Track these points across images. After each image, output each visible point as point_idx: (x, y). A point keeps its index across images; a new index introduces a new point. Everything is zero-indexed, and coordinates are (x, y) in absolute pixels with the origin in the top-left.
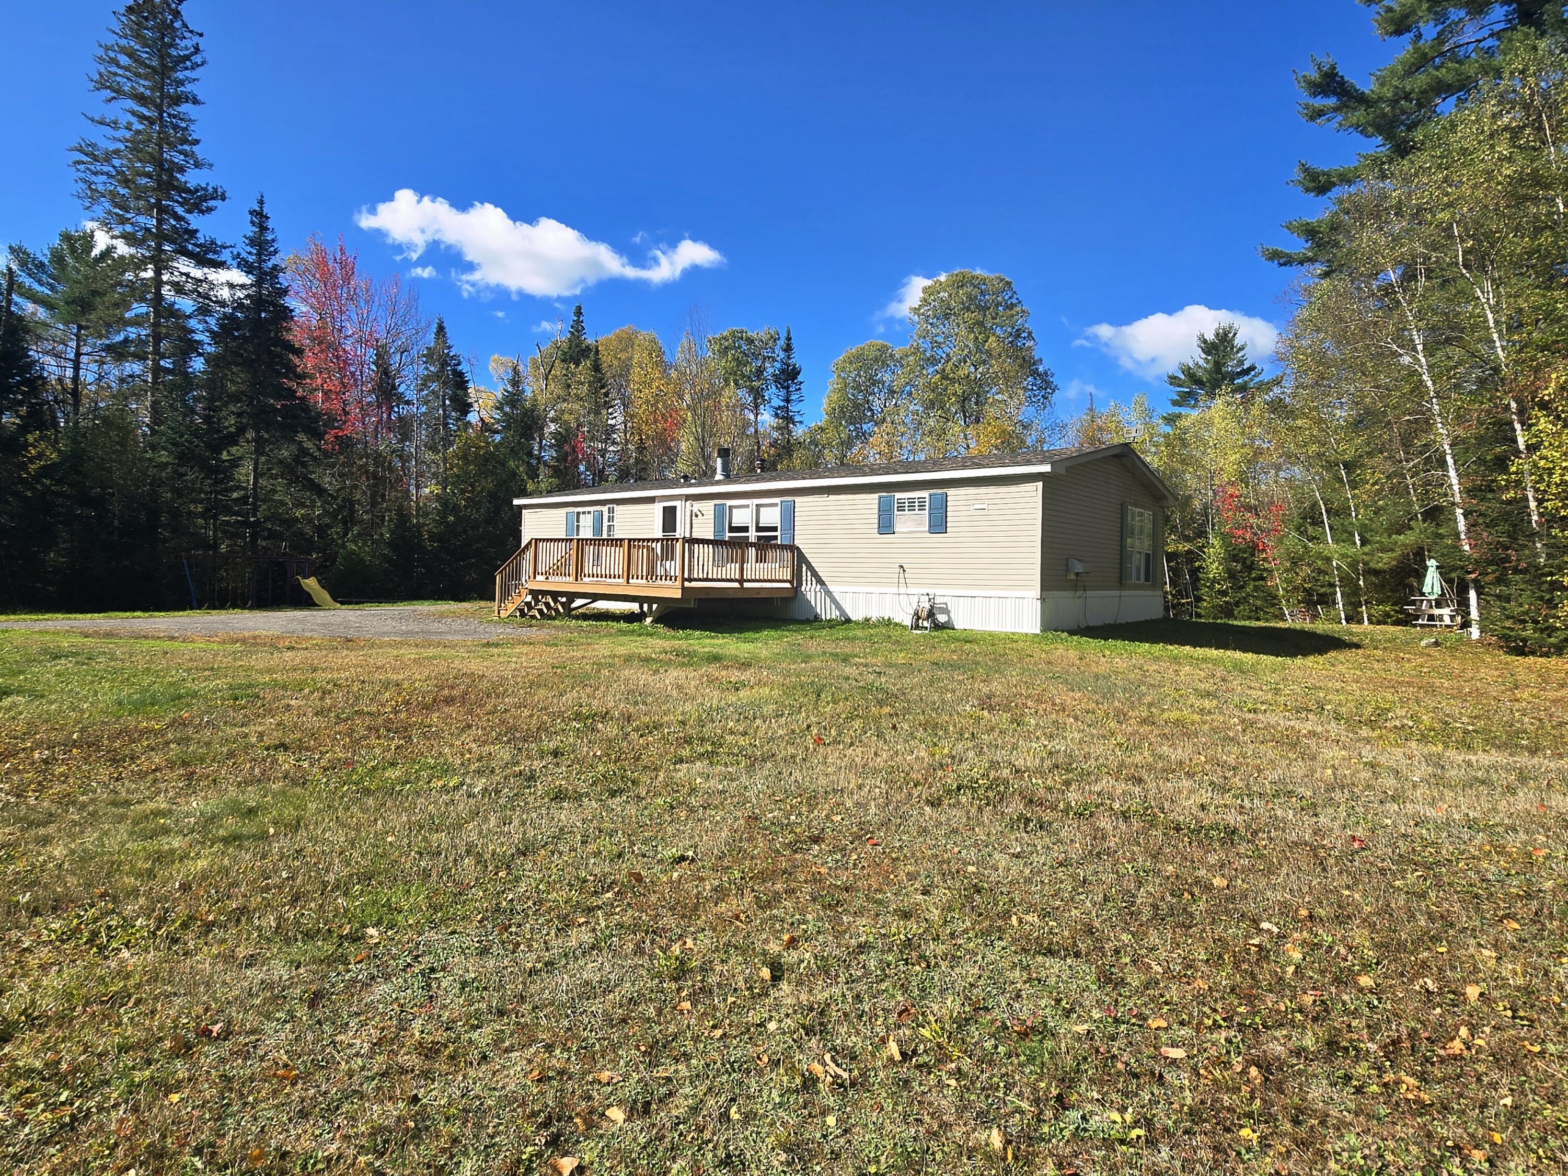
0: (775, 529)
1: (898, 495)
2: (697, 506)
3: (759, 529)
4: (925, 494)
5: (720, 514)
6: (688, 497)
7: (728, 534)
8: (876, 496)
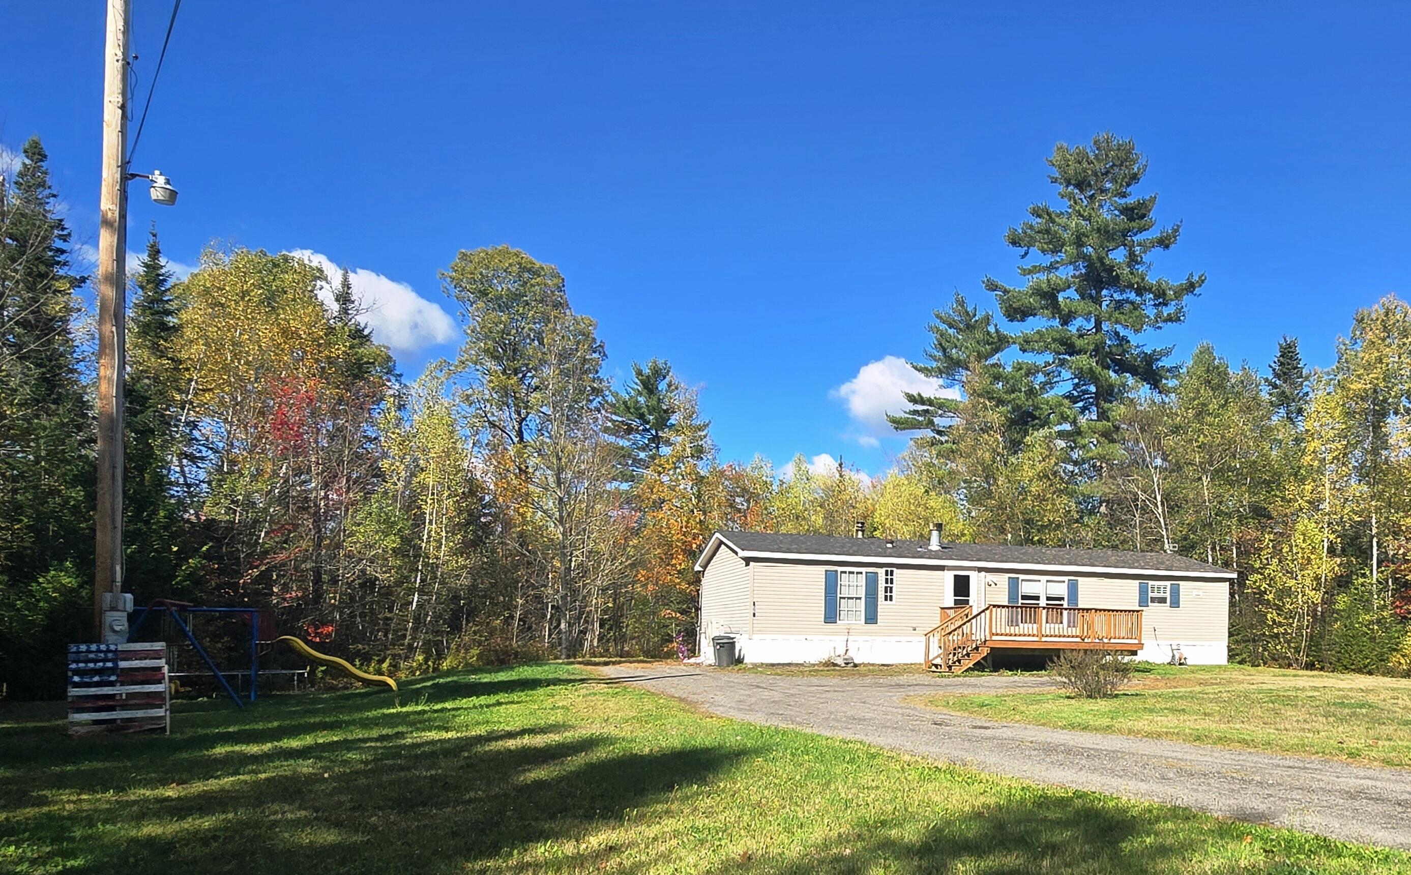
0: (1063, 599)
1: (1151, 583)
2: (991, 577)
3: (1048, 599)
4: (1168, 583)
5: (1014, 585)
6: (980, 570)
7: (1020, 601)
8: (1137, 582)
